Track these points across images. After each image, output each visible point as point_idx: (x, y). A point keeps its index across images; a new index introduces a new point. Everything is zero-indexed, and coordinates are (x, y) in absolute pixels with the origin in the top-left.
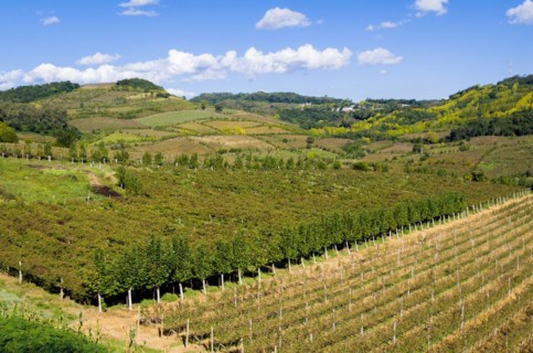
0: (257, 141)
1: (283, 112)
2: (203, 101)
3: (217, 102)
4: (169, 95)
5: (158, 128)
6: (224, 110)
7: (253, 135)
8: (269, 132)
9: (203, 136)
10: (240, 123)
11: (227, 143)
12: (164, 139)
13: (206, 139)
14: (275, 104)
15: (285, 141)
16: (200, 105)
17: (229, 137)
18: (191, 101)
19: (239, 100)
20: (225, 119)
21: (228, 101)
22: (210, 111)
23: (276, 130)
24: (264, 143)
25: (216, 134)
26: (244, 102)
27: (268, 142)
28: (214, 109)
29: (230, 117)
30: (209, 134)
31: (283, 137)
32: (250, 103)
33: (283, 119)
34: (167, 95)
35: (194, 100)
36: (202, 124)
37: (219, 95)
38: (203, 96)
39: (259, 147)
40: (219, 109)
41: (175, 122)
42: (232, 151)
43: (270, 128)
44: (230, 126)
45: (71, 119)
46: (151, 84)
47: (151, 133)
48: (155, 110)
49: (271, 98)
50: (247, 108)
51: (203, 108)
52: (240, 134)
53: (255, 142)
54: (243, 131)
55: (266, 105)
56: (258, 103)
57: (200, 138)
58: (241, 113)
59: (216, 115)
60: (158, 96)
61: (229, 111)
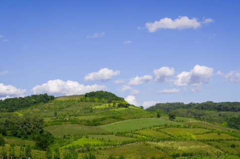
0: (207, 146)
1: (231, 120)
2: (159, 110)
3: (171, 111)
4: (129, 105)
5: (119, 134)
6: (177, 118)
7: (203, 141)
8: (218, 138)
9: (158, 141)
10: (191, 130)
11: (180, 148)
12: (124, 143)
13: (161, 144)
14: (222, 113)
15: (233, 146)
16: (156, 114)
17: (182, 143)
18: (148, 110)
19: (190, 109)
20: (178, 126)
21: (180, 110)
22: (164, 119)
23: (224, 136)
24: (214, 148)
25: (169, 139)
26: (194, 111)
27: (217, 147)
28: (168, 117)
29: (182, 125)
30: (164, 140)
31: (232, 142)
32: (200, 112)
33: (230, 126)
34: (127, 105)
35: (151, 110)
36: (157, 130)
37: (173, 104)
38: (158, 106)
39: (209, 151)
40: (172, 117)
41: (133, 128)
42: (185, 155)
43: (219, 134)
44: (182, 132)
45: (46, 126)
46: (114, 95)
47: (113, 138)
48: (116, 118)
49: (220, 107)
50: (197, 117)
51: (159, 116)
52: (192, 140)
53: (205, 147)
54: (194, 137)
55: (214, 114)
56: (207, 112)
57: (155, 143)
58: (192, 121)
59: (169, 122)
60: (119, 106)
61: (182, 119)
